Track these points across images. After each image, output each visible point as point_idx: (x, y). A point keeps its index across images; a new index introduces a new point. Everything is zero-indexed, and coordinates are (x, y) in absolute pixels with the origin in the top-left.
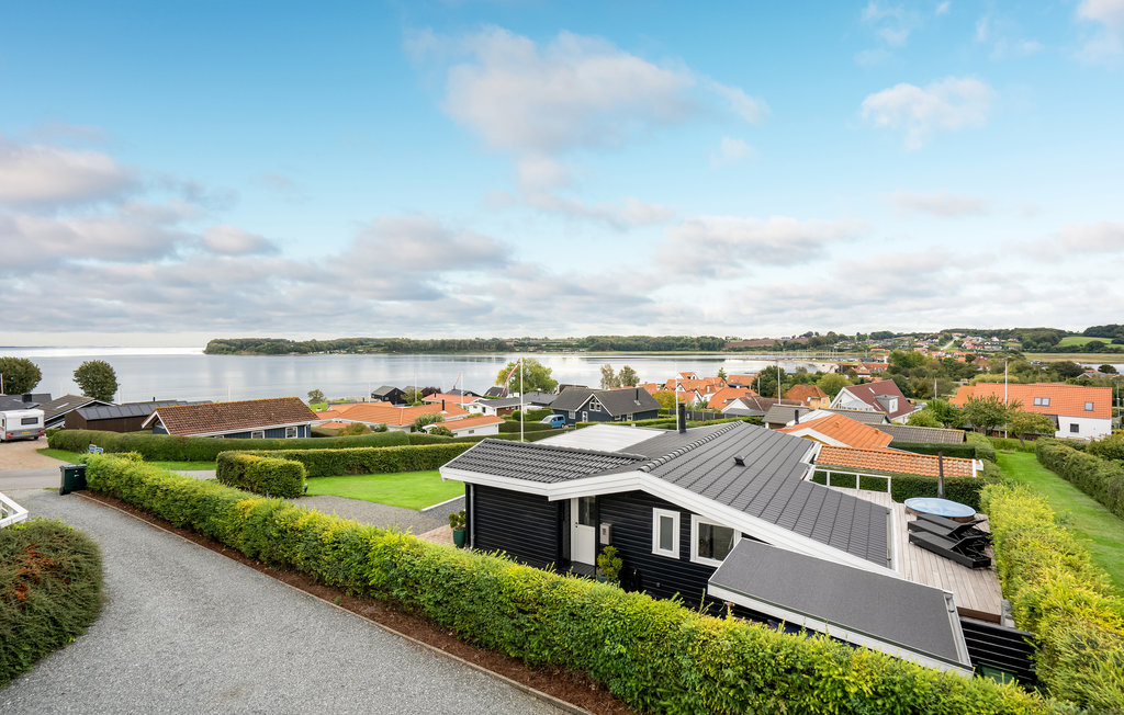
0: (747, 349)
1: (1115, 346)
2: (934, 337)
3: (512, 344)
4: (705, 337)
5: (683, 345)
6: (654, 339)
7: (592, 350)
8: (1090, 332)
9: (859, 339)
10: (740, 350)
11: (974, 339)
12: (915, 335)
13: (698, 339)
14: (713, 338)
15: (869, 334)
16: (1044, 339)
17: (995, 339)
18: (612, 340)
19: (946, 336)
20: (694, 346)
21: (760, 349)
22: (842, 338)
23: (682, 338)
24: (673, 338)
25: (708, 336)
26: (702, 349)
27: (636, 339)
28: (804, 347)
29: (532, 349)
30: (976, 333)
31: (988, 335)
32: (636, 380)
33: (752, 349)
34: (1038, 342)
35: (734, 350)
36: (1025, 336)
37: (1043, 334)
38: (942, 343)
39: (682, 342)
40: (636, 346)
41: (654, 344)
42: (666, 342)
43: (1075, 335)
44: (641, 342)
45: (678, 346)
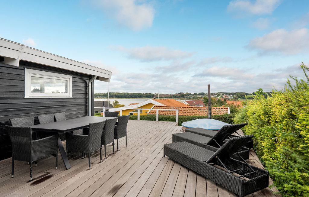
2: (215, 94)
5: (140, 96)
6: (131, 94)
8: (253, 94)
9: (195, 95)
12: (211, 94)
13: (145, 94)
14: (151, 94)
15: (198, 93)
17: (231, 95)
18: (116, 94)
19: (219, 94)
20: (144, 96)
22: (190, 94)
24: (137, 94)
26: (147, 97)
28: (179, 97)
30: (226, 94)
31: (229, 94)
34: (242, 96)
37: (243, 94)
38: (218, 96)
39: (140, 95)
40: (124, 96)
41: (131, 95)
42: (135, 95)
43: (250, 94)
44: (126, 95)
45: (139, 96)
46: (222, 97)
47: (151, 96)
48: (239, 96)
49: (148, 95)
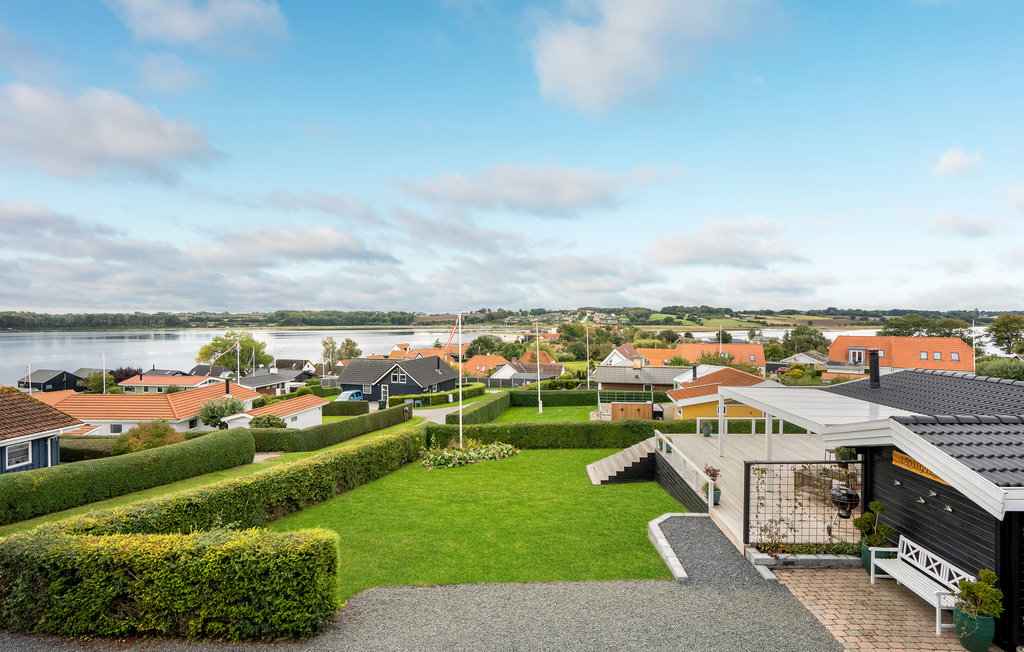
0: (434, 323)
1: (679, 320)
2: (575, 313)
3: (186, 318)
4: (397, 313)
5: (375, 320)
6: (347, 314)
7: (283, 325)
8: (665, 311)
9: (522, 315)
10: (427, 324)
11: (601, 315)
12: (563, 312)
13: (389, 315)
14: (402, 313)
15: (529, 311)
16: (642, 315)
17: (613, 315)
18: (304, 315)
19: (582, 312)
20: (385, 321)
21: (445, 323)
22: (510, 313)
23: (374, 313)
24: (366, 313)
25: (398, 311)
26: (394, 324)
27: (329, 314)
28: (482, 321)
29: (211, 324)
30: (601, 311)
31: (609, 312)
32: (359, 353)
33: (438, 323)
34: (638, 317)
35: (423, 324)
36: (630, 312)
37: (641, 312)
38: (580, 318)
39: (374, 316)
40: (329, 321)
41: (347, 319)
42: (359, 317)
43: (657, 312)
44: (334, 317)
45: (370, 321)
46: (591, 319)
47: (404, 319)
48: (633, 316)
49: (397, 316)
